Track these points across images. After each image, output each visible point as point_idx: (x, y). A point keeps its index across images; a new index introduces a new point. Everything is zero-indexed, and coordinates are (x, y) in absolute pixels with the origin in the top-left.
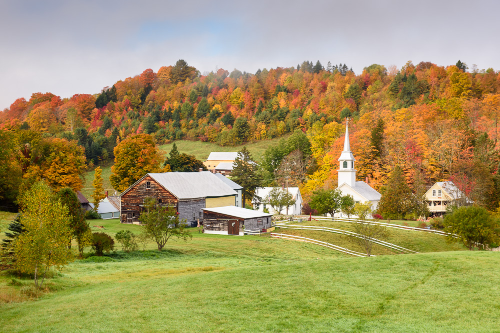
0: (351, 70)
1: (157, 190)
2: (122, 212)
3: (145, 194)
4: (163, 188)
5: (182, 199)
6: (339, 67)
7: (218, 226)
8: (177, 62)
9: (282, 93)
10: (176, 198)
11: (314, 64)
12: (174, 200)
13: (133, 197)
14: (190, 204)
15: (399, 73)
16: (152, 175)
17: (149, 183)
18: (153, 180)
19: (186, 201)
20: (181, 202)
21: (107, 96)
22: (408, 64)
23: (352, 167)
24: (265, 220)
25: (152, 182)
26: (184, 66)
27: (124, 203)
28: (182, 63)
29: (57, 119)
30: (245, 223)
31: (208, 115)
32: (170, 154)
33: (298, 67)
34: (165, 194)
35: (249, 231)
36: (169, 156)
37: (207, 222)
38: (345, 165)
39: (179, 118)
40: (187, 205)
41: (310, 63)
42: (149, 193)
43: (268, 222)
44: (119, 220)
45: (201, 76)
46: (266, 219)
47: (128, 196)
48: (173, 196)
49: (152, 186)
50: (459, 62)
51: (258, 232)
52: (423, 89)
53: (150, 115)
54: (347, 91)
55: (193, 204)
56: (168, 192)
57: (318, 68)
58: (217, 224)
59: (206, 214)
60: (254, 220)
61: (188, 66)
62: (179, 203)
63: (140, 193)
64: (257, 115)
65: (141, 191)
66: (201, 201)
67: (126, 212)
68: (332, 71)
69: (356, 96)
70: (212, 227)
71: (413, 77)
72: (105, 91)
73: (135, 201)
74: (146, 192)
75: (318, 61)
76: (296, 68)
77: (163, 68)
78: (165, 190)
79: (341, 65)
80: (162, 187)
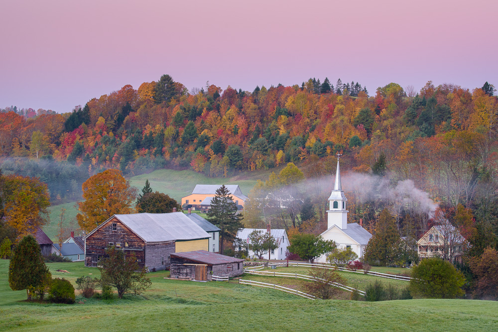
0: (365, 89)
1: (123, 232)
2: (87, 255)
3: (111, 236)
4: (130, 231)
5: (150, 242)
6: (350, 85)
7: (185, 272)
8: (162, 77)
9: (282, 116)
10: (143, 242)
11: (322, 82)
12: (141, 243)
13: (98, 239)
14: (158, 248)
15: (417, 96)
16: (119, 217)
17: (115, 225)
18: (119, 222)
19: (154, 245)
20: (149, 245)
21: (79, 117)
22: (428, 84)
23: (343, 208)
24: (236, 266)
25: (118, 224)
26: (169, 81)
27: (89, 246)
28: (166, 79)
29: (21, 143)
30: (213, 269)
31: (196, 141)
32: (143, 191)
33: (303, 85)
34: (132, 236)
35: (217, 277)
36: (142, 194)
37: (174, 267)
38: (336, 205)
39: (162, 144)
40: (155, 248)
41: (316, 80)
42: (115, 235)
43: (239, 268)
44: (84, 263)
45: (188, 94)
46: (237, 264)
47: (93, 238)
48: (141, 239)
49: (119, 228)
50: (486, 83)
51: (227, 278)
52: (444, 114)
53: (128, 140)
54: (357, 114)
55: (162, 248)
56: (135, 234)
57: (326, 87)
58: (185, 269)
59: (173, 258)
60: (223, 265)
61: (174, 81)
62: (147, 247)
63: (106, 235)
64: (253, 141)
65: (107, 233)
66: (171, 244)
67: (90, 255)
68: (342, 90)
69: (367, 121)
70: (179, 273)
71: (433, 101)
72: (77, 112)
73: (101, 244)
74: (112, 235)
75: (327, 78)
76: (300, 86)
77: (145, 84)
78: (132, 232)
79: (353, 83)
80: (128, 229)
